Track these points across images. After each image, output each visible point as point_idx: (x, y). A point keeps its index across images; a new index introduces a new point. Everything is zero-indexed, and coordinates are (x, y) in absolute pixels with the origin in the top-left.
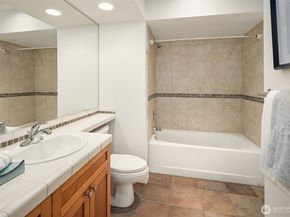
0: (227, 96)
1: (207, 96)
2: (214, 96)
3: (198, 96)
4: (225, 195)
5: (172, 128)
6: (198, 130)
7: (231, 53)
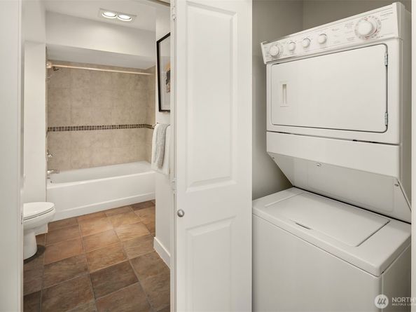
0: (133, 126)
1: (113, 127)
2: (121, 127)
3: (103, 128)
4: (132, 213)
5: (72, 168)
6: (104, 164)
7: (137, 85)
